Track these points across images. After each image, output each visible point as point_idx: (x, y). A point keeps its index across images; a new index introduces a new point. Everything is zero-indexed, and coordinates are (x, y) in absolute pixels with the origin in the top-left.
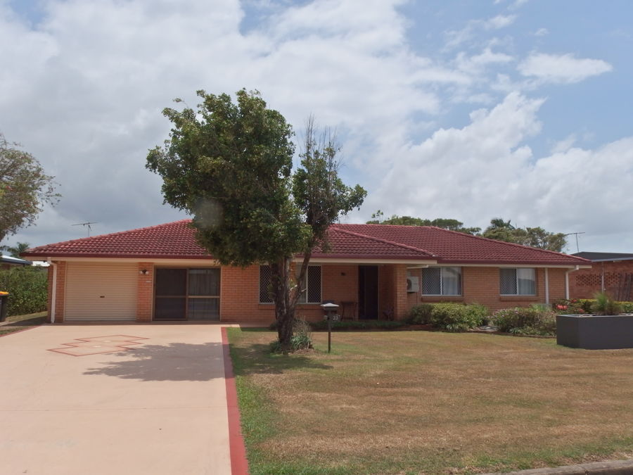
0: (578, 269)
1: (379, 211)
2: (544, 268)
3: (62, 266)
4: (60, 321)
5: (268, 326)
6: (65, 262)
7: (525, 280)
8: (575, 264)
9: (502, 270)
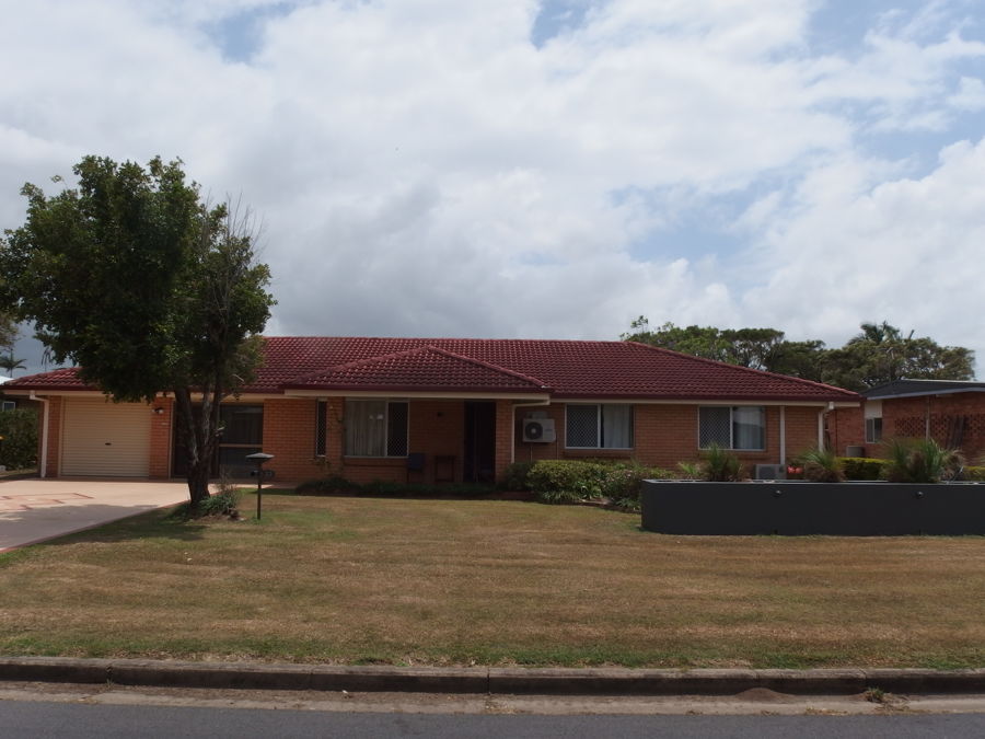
0: (831, 407)
1: (642, 317)
2: (778, 407)
3: (56, 401)
4: (52, 475)
5: (294, 487)
6: (60, 397)
7: (748, 425)
8: (827, 400)
9: (704, 410)
